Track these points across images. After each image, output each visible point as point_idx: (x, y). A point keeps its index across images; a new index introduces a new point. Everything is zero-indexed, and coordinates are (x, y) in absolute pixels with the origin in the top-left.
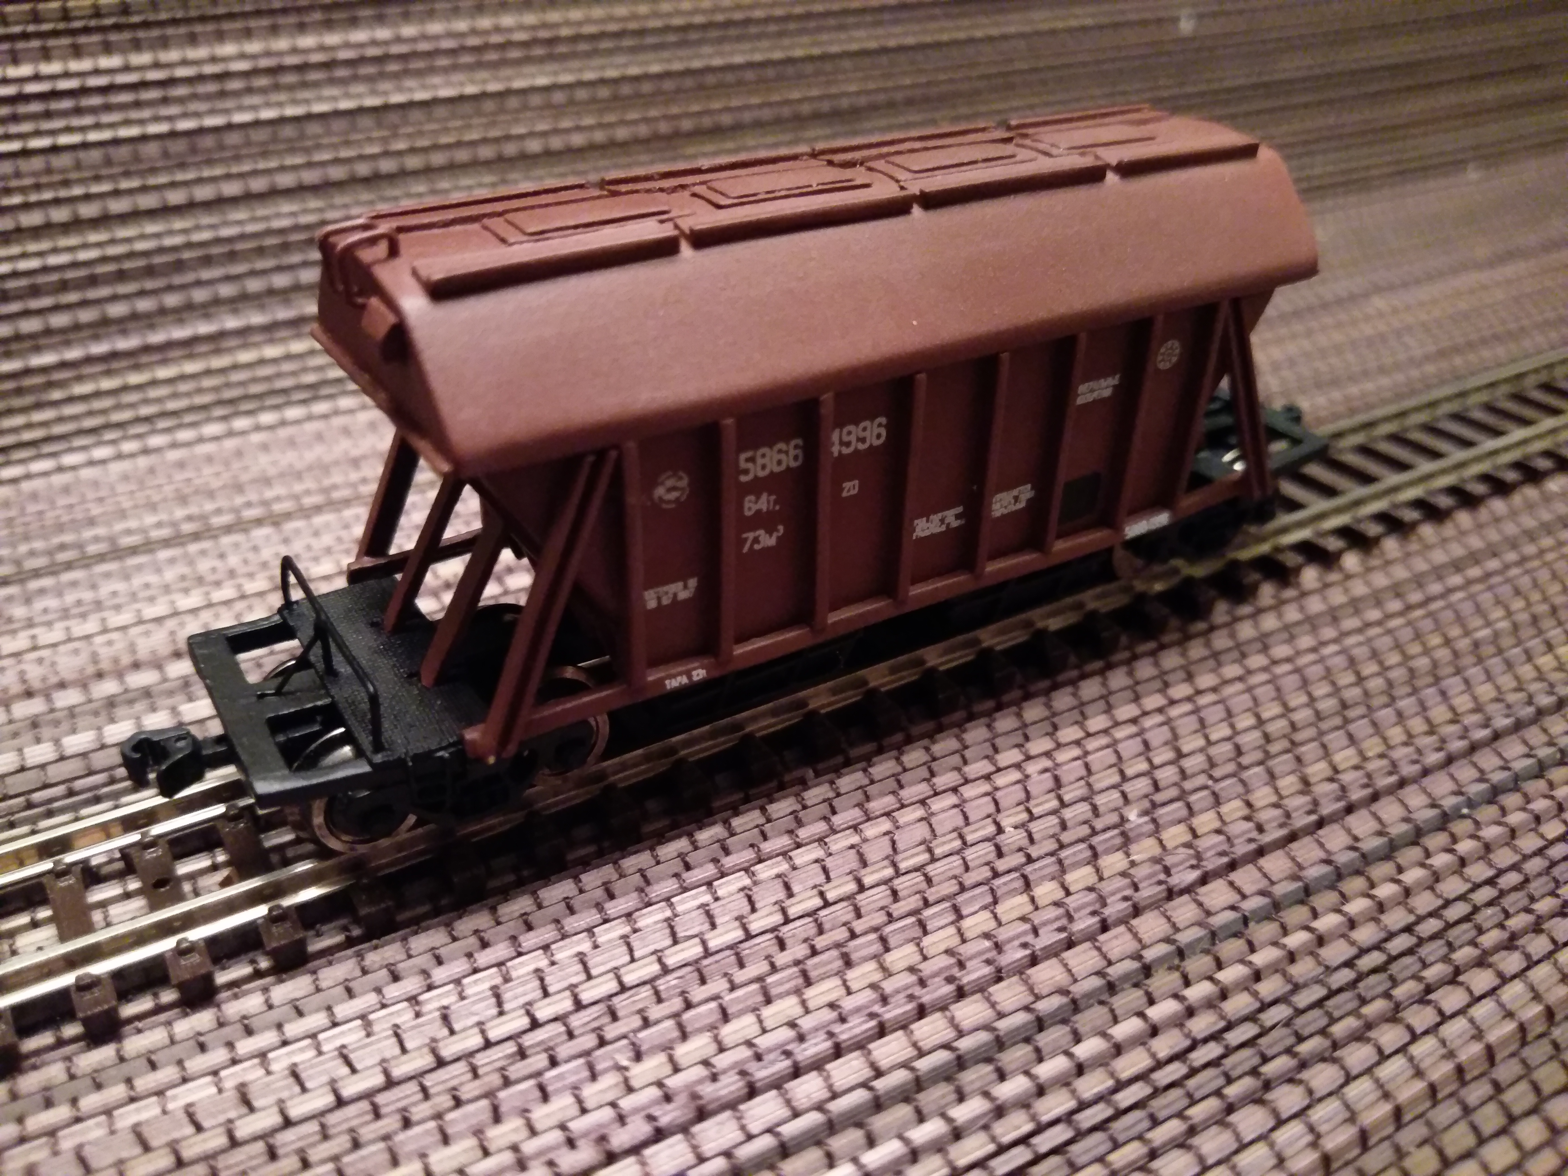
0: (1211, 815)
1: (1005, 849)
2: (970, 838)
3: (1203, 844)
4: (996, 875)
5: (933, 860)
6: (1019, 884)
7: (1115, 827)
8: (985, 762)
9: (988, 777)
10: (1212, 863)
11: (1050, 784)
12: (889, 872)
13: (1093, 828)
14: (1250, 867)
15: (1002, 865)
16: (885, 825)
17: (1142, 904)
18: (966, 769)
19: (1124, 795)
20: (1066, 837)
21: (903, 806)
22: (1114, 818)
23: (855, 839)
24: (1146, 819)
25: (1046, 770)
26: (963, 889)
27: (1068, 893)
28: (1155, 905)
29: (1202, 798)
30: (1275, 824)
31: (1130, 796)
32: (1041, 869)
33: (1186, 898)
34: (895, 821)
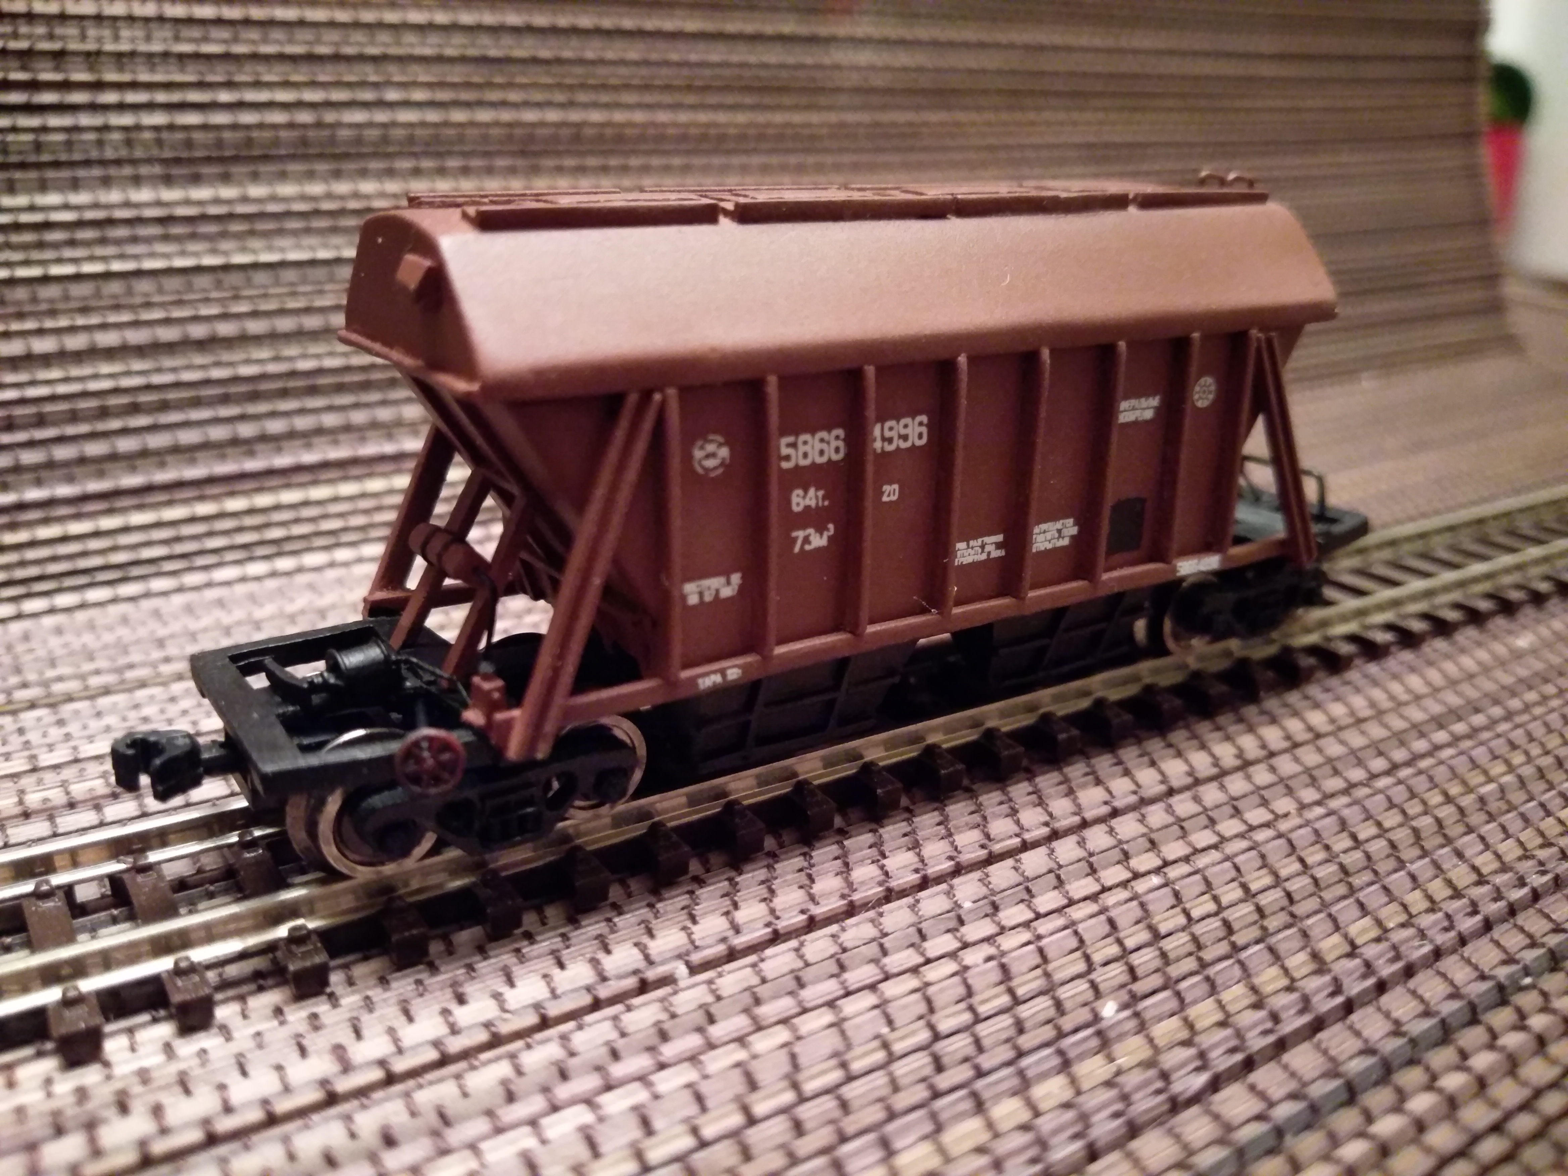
0: (1209, 1004)
1: (946, 1060)
2: (898, 1047)
3: (1205, 1041)
4: (937, 1094)
5: (850, 1078)
6: (968, 1105)
7: (1087, 1026)
8: (911, 951)
9: (915, 970)
10: (1222, 1062)
11: (996, 976)
12: (789, 1097)
13: (1058, 1028)
14: (1272, 1065)
15: (943, 1081)
16: (782, 1035)
17: (1140, 1121)
18: (886, 960)
19: (1094, 986)
20: (1026, 1041)
21: (805, 1011)
22: (1084, 1015)
23: (741, 1055)
24: (1126, 1013)
25: (989, 959)
26: (892, 1115)
27: (1037, 1114)
28: (1156, 1121)
29: (1193, 986)
30: (1293, 1011)
31: (1102, 987)
32: (997, 1082)
33: (1194, 1110)
34: (794, 1029)
